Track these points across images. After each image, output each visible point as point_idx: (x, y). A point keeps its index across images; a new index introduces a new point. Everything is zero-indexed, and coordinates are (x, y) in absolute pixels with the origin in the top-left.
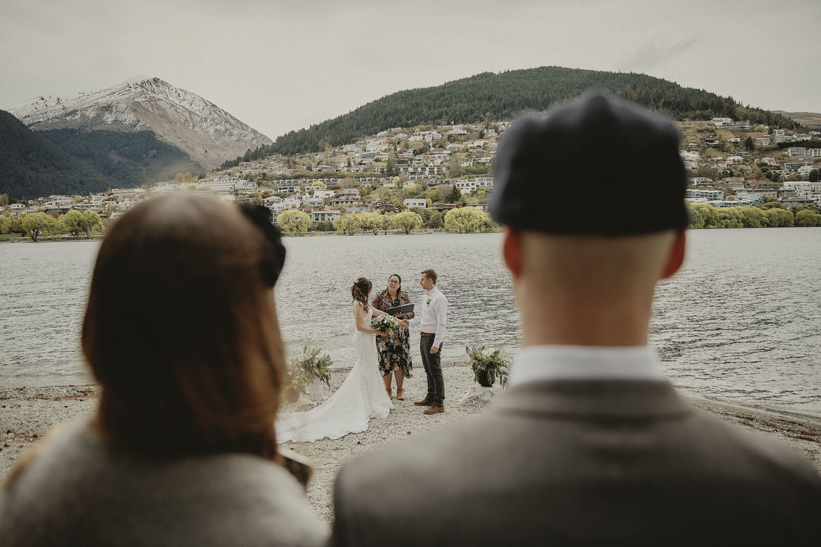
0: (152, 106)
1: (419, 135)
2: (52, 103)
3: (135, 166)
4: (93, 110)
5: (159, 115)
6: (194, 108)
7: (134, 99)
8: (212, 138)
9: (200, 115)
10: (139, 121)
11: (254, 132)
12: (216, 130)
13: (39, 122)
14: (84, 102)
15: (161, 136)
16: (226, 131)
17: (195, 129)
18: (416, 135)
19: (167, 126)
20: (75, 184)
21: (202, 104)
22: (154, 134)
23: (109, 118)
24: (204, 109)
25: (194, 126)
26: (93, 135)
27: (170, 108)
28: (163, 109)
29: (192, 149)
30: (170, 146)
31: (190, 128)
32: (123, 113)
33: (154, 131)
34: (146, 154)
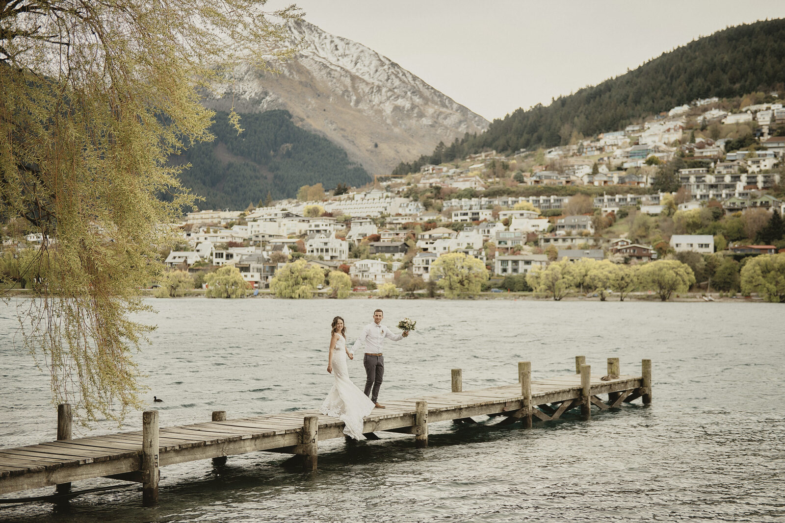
0: (290, 66)
1: (746, 112)
3: (255, 170)
5: (301, 83)
6: (360, 70)
8: (389, 121)
9: (370, 81)
10: (266, 94)
11: (463, 110)
12: (397, 108)
15: (302, 120)
16: (413, 108)
17: (360, 106)
18: (741, 112)
19: (313, 102)
21: (375, 63)
22: (290, 116)
23: (218, 90)
24: (377, 71)
25: (357, 102)
27: (320, 70)
28: (308, 72)
29: (353, 142)
30: (315, 137)
31: (352, 104)
32: (241, 80)
33: (291, 111)
34: (275, 151)
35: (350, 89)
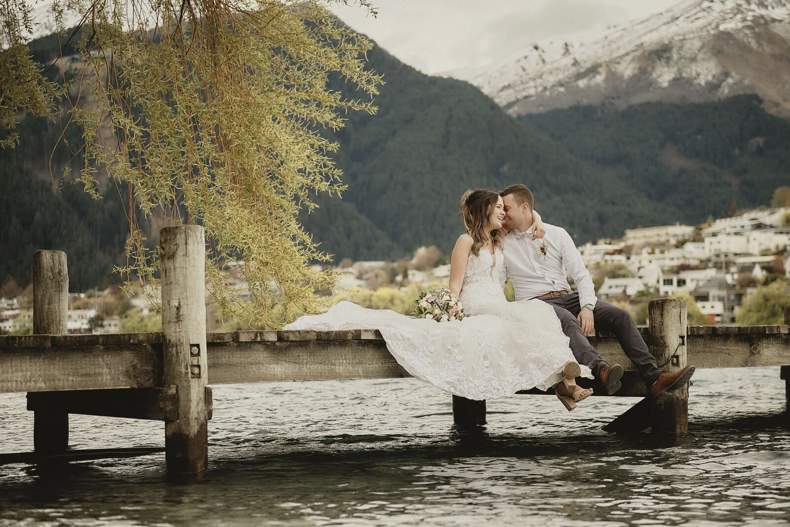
0: (758, 36)
2: (554, 54)
3: (715, 176)
4: (632, 60)
5: (774, 56)
7: (717, 26)
10: (727, 75)
13: (526, 97)
14: (614, 46)
15: (777, 104)
20: (588, 221)
22: (760, 101)
23: (664, 76)
26: (632, 115)
32: (693, 59)
33: (760, 94)
34: (741, 148)
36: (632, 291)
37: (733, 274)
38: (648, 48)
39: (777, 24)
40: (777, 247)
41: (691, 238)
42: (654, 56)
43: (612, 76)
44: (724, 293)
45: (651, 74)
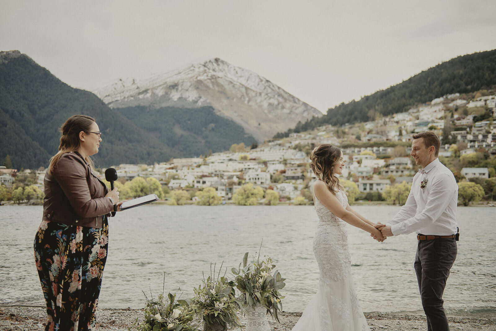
0: (213, 83)
1: (480, 100)
2: (128, 83)
3: (195, 138)
4: (162, 88)
5: (219, 91)
6: (250, 84)
7: (197, 78)
8: (266, 111)
9: (255, 90)
10: (200, 97)
11: (305, 105)
12: (270, 104)
13: (116, 101)
14: (155, 82)
15: (220, 111)
16: (279, 104)
17: (250, 103)
18: (477, 101)
19: (225, 102)
20: (143, 154)
21: (258, 80)
22: (213, 109)
23: (175, 96)
24: (258, 84)
25: (249, 101)
26: (161, 111)
27: (229, 84)
28: (222, 86)
29: (247, 123)
30: (227, 120)
31: (246, 102)
32: (187, 90)
33: (214, 106)
34: (206, 128)
35: (245, 94)
36: (183, 186)
37: (225, 179)
38: (169, 84)
39: (220, 79)
40: (239, 169)
41: (203, 164)
42: (171, 87)
43: (153, 94)
44: (224, 188)
45: (170, 95)
